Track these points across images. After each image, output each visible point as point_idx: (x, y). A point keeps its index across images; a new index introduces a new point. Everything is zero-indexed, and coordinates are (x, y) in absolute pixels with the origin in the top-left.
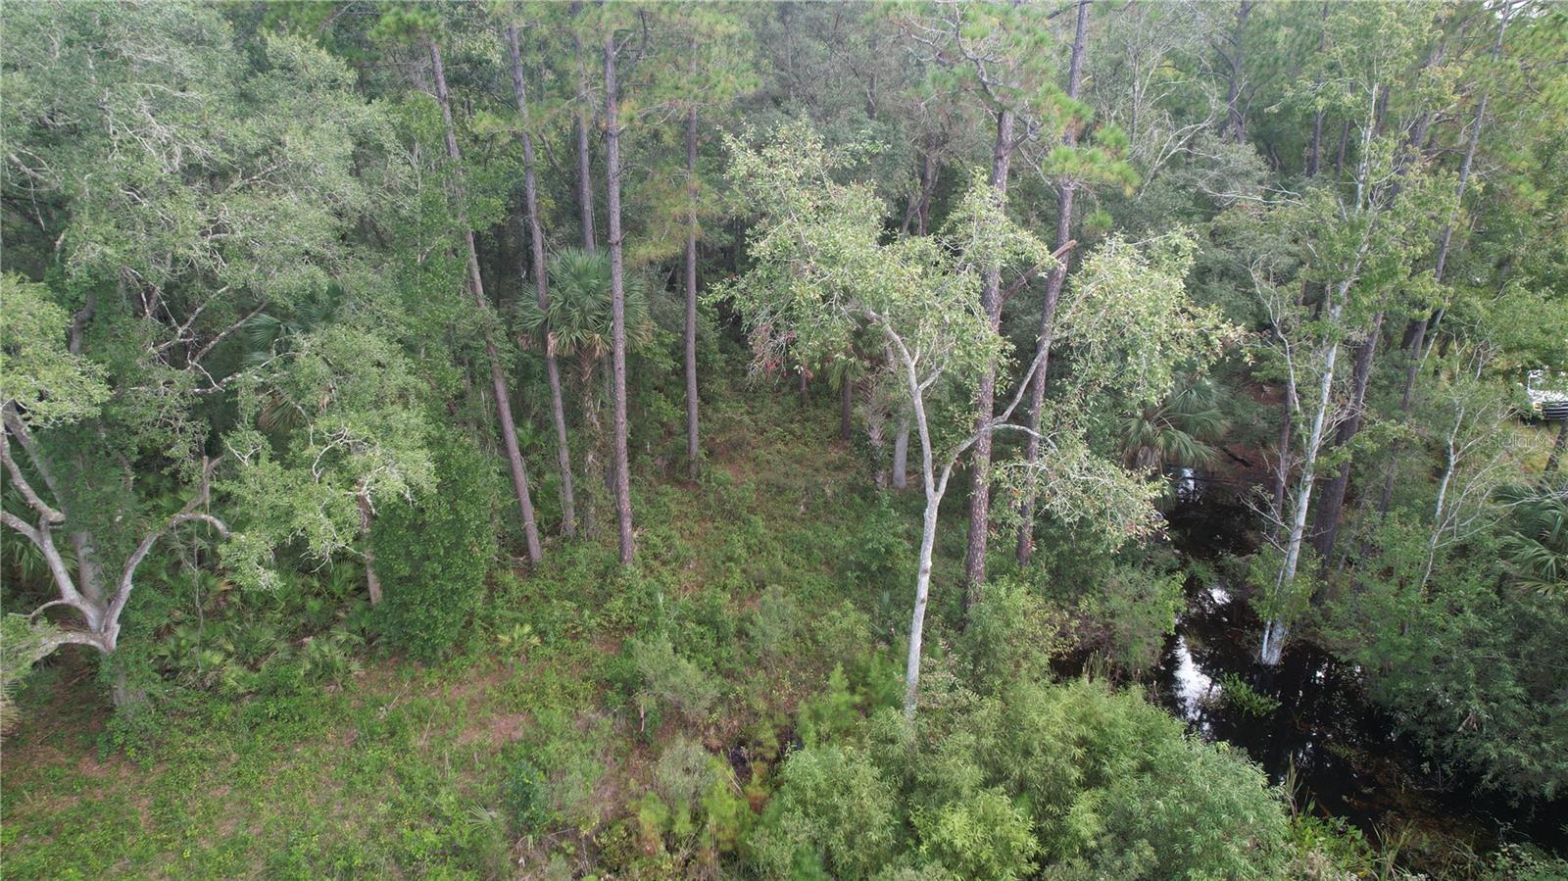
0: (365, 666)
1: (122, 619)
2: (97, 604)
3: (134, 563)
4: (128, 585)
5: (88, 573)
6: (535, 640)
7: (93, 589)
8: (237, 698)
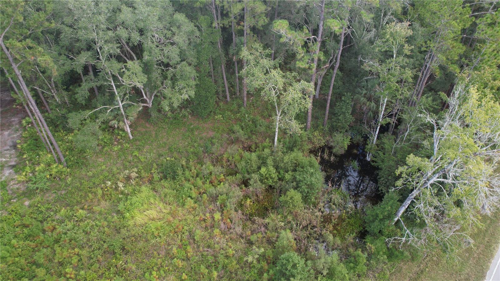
0: (191, 117)
1: (152, 102)
2: (149, 99)
3: (154, 94)
4: (153, 98)
5: (148, 93)
6: (222, 119)
7: (149, 97)
8: (170, 118)
